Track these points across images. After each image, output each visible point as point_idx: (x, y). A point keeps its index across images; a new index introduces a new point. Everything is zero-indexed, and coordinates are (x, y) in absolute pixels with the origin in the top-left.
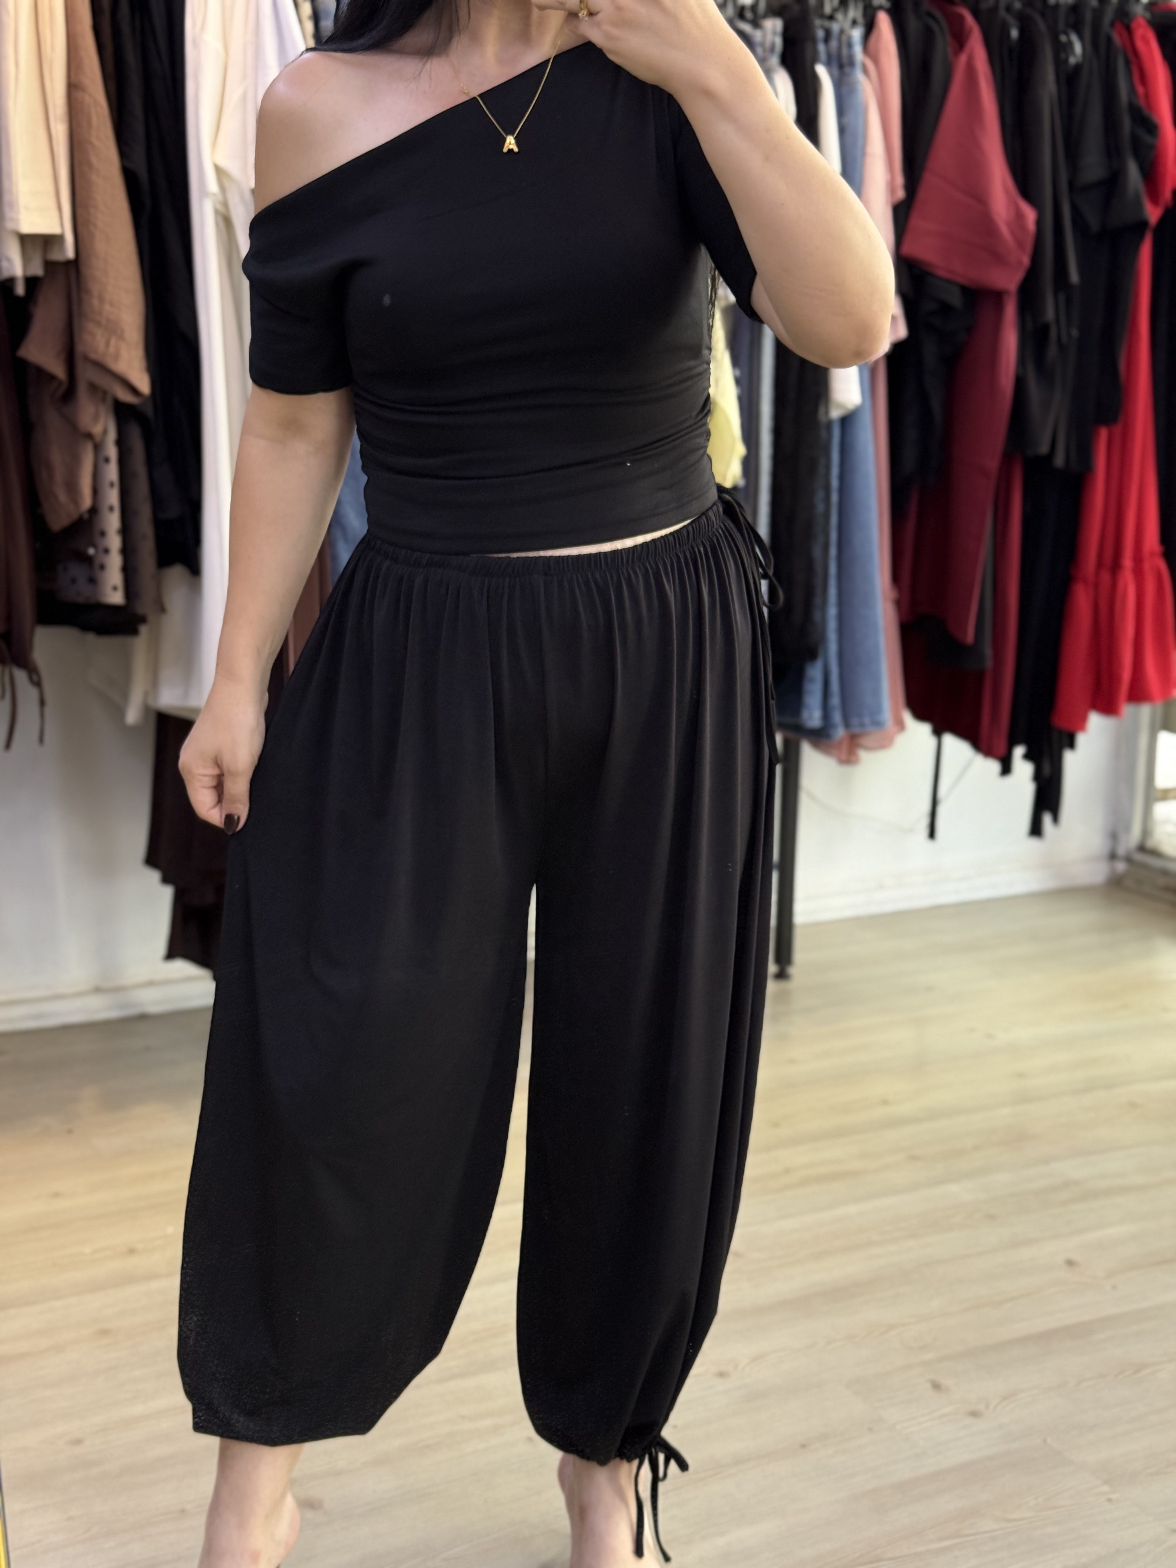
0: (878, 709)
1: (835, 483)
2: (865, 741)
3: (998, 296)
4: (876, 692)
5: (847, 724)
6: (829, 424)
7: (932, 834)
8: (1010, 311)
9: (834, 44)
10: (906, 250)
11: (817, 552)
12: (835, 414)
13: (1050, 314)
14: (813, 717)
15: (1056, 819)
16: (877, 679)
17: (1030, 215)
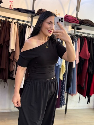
0: (75, 92)
1: (73, 73)
2: (74, 94)
3: (87, 60)
4: (75, 90)
5: (72, 93)
6: (73, 69)
7: (79, 103)
8: (88, 61)
9: (75, 40)
10: (80, 56)
11: (71, 79)
12: (73, 68)
13: (91, 62)
14: (70, 92)
15: (89, 103)
16: (75, 89)
17: (90, 54)
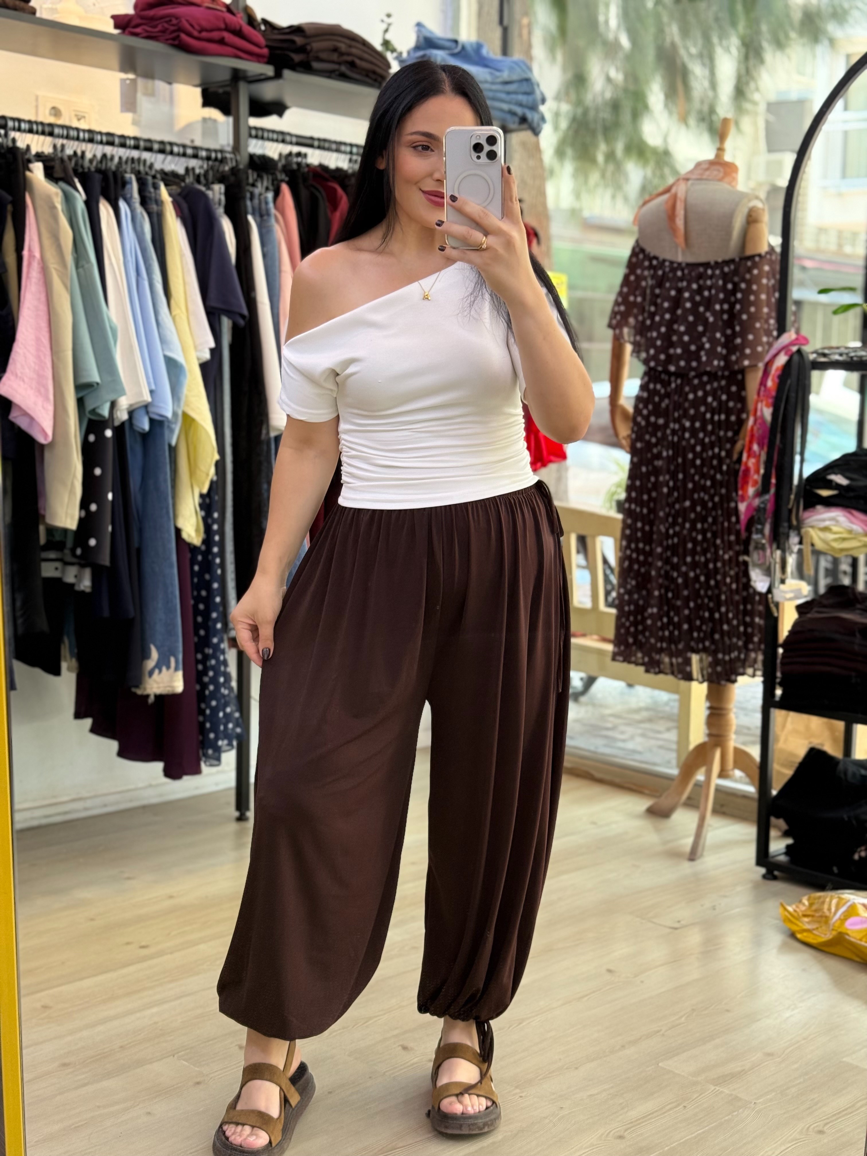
9: (256, 201)
